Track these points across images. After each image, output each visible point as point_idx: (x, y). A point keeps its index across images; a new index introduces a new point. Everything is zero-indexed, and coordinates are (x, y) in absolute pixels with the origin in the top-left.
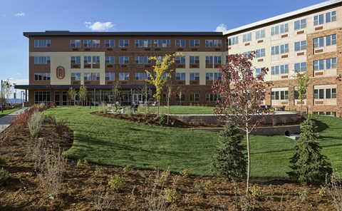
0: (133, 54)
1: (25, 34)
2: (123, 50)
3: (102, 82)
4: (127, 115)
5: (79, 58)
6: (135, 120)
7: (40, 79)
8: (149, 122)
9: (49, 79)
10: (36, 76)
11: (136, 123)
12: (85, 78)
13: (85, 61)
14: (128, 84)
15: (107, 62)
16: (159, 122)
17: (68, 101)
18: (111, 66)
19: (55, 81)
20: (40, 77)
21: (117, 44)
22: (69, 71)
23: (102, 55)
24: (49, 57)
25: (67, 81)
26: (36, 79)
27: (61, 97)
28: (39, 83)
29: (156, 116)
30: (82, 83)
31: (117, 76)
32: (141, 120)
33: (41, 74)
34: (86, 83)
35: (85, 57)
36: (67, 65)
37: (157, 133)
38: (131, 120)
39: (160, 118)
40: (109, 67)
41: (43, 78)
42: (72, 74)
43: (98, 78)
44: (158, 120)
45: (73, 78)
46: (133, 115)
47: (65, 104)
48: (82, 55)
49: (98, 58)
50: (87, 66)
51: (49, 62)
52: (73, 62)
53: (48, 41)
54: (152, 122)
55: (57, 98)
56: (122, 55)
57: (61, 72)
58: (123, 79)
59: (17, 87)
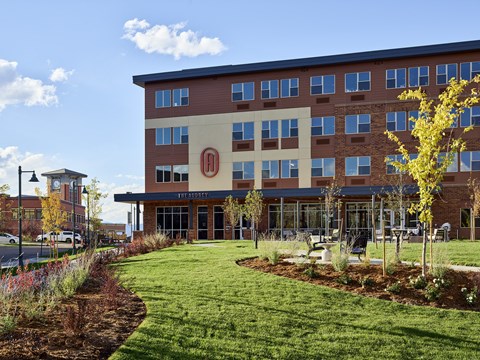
0: (381, 107)
1: (137, 80)
2: (355, 98)
3: (305, 182)
4: (331, 268)
5: (250, 126)
6: (353, 284)
7: (168, 179)
8: (393, 292)
9: (186, 177)
10: (160, 173)
11: (355, 292)
12: (265, 173)
13: (265, 133)
14: (367, 184)
15: (315, 131)
16: (426, 293)
17: (226, 228)
18: (325, 141)
19: (198, 184)
20: (168, 174)
21: (340, 87)
22: (229, 159)
23: (303, 116)
24: (185, 129)
25: (223, 182)
26: (160, 180)
27: (212, 220)
28: (165, 188)
29: (418, 271)
30: (258, 185)
31: (340, 165)
32: (371, 286)
33: (168, 169)
34: (266, 184)
35: (265, 124)
36: (224, 145)
37: (412, 332)
38: (340, 284)
39: (430, 278)
40: (320, 144)
41: (172, 177)
42: (235, 165)
43: (295, 172)
44: (421, 286)
45: (237, 175)
46: (348, 269)
47: (219, 236)
48: (258, 118)
49: (295, 122)
50: (269, 145)
51: (185, 138)
52: (237, 135)
53: (183, 92)
54: (402, 293)
55: (203, 221)
56: (352, 112)
57: (210, 162)
58: (356, 174)
59: (119, 198)
